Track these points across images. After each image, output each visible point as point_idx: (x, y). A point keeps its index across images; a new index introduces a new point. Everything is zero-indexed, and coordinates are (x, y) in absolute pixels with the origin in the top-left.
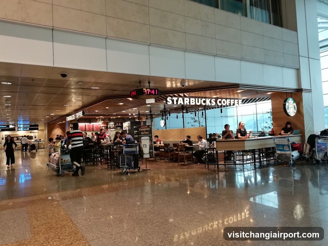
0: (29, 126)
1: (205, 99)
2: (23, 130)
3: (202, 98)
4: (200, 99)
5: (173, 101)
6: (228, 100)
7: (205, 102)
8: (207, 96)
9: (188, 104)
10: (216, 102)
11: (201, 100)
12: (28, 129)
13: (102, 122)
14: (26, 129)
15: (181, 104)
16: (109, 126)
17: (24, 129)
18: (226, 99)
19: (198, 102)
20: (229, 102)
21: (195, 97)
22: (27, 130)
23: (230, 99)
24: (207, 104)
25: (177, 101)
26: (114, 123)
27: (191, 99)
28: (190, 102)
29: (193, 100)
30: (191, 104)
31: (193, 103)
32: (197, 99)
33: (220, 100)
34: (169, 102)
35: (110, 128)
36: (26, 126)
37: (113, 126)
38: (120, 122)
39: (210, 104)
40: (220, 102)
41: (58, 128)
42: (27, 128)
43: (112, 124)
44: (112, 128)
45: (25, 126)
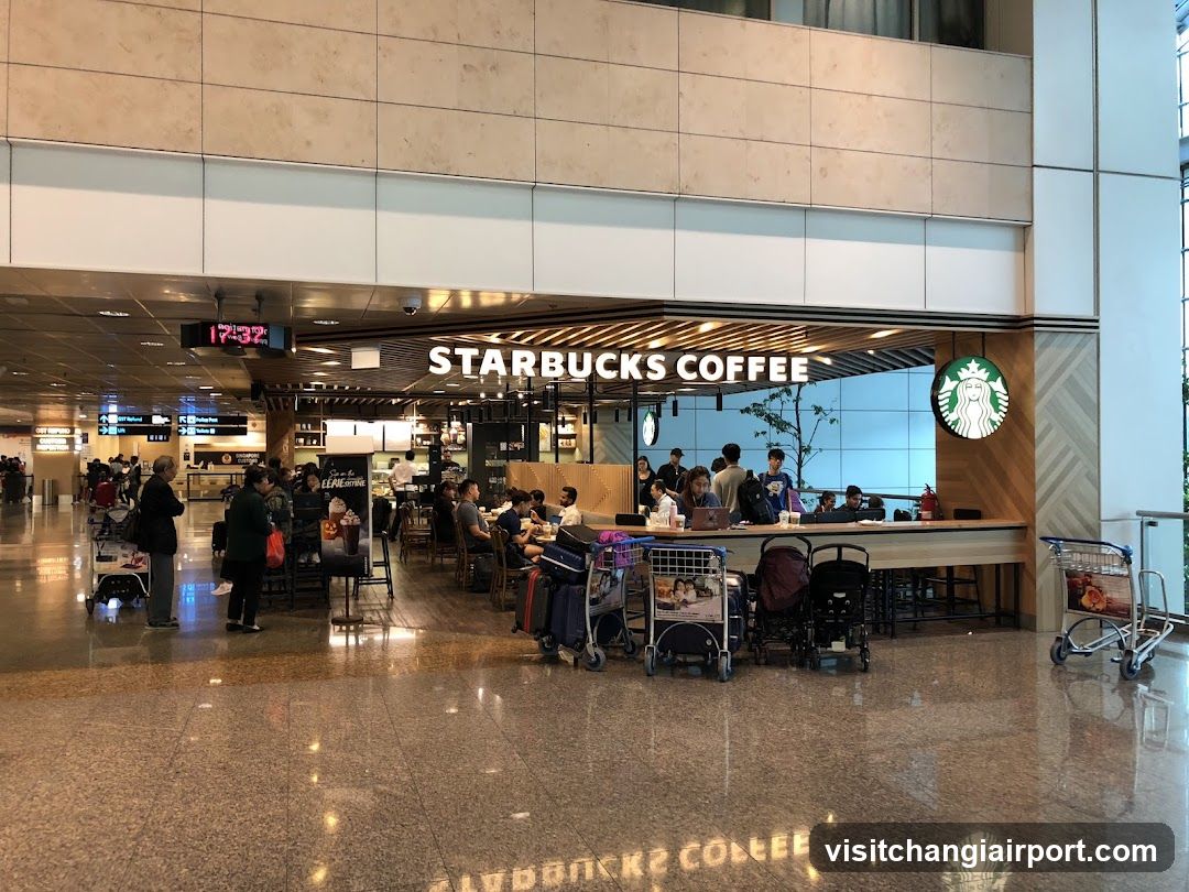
0: (216, 420)
1: (613, 356)
2: (197, 434)
5: (456, 361)
9: (531, 373)
12: (213, 431)
14: (207, 431)
15: (494, 373)
17: (199, 431)
18: (724, 354)
19: (580, 366)
22: (209, 434)
24: (625, 376)
25: (477, 362)
29: (553, 360)
31: (553, 368)
32: (573, 357)
33: (693, 358)
34: (438, 366)
36: (206, 420)
40: (692, 367)
42: (209, 428)
45: (203, 420)
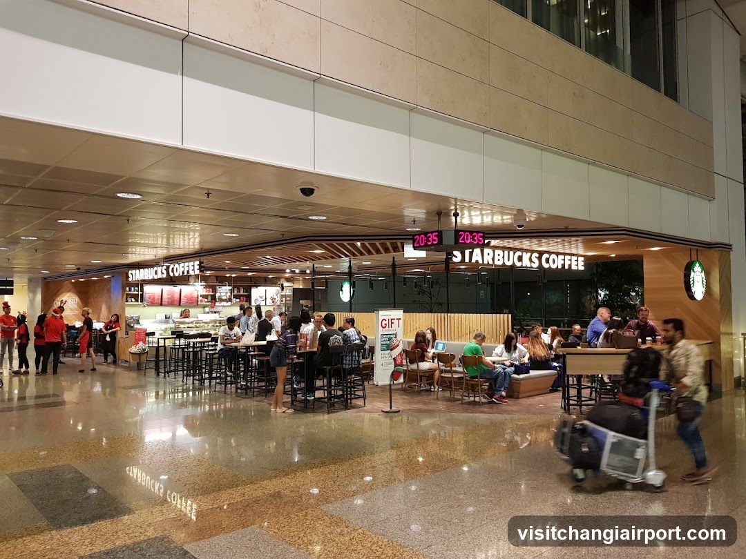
3: (515, 250)
4: (511, 253)
6: (561, 257)
7: (520, 259)
8: (524, 247)
9: (491, 262)
10: (540, 258)
11: (514, 253)
13: (203, 283)
16: (218, 295)
20: (563, 262)
21: (503, 248)
23: (564, 254)
24: (524, 265)
26: (230, 288)
27: (497, 252)
28: (493, 259)
30: (497, 263)
35: (221, 300)
37: (229, 294)
38: (241, 286)
39: (529, 266)
40: (547, 261)
41: (69, 291)
43: (224, 291)
44: (225, 300)
